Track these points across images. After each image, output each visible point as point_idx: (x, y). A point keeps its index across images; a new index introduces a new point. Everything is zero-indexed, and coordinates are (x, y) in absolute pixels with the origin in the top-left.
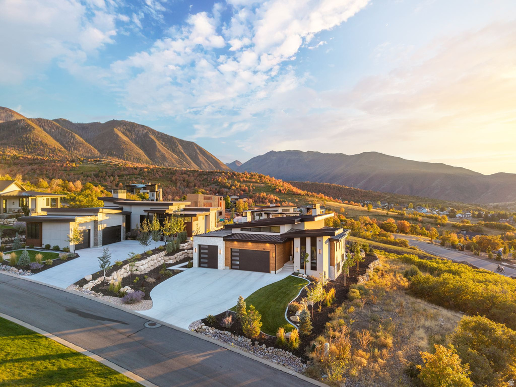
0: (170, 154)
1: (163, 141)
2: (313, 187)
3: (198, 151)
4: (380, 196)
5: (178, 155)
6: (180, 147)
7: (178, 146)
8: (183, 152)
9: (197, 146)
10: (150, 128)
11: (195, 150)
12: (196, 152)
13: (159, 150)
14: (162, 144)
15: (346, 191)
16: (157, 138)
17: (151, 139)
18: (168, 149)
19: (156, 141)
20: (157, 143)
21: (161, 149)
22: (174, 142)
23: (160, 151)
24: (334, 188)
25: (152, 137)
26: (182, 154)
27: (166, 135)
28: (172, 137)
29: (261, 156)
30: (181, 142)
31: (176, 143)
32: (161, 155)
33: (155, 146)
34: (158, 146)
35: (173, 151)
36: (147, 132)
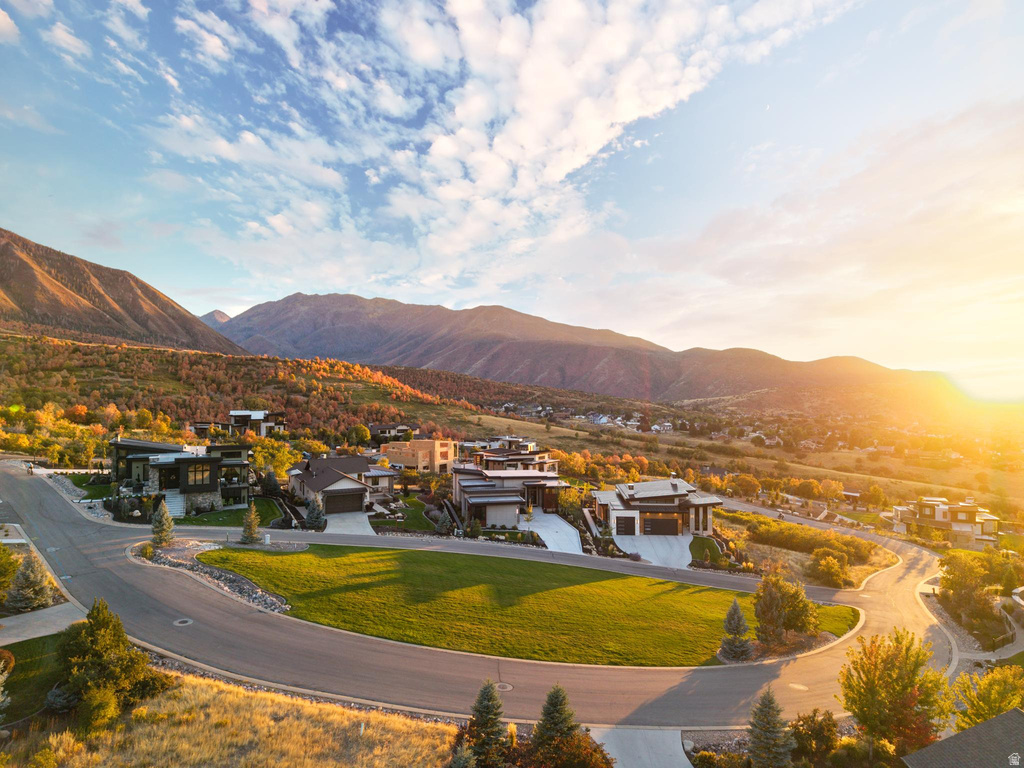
0: (72, 296)
1: (52, 266)
2: (408, 376)
3: (139, 292)
4: (525, 392)
5: (90, 300)
6: (95, 282)
7: (89, 278)
8: (102, 292)
9: (137, 281)
10: (16, 235)
11: (132, 290)
12: (135, 294)
13: (42, 286)
14: (50, 273)
15: (467, 383)
16: (35, 258)
17: (21, 260)
18: (66, 286)
19: (35, 266)
20: (37, 270)
21: (47, 286)
22: (78, 268)
23: (44, 290)
24: (447, 379)
25: (24, 256)
26: (100, 296)
27: (58, 254)
28: (72, 259)
29: (274, 303)
30: (98, 270)
31: (84, 272)
32: (48, 299)
33: (33, 277)
34: (39, 277)
35: (79, 290)
36: (8, 244)
